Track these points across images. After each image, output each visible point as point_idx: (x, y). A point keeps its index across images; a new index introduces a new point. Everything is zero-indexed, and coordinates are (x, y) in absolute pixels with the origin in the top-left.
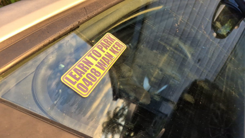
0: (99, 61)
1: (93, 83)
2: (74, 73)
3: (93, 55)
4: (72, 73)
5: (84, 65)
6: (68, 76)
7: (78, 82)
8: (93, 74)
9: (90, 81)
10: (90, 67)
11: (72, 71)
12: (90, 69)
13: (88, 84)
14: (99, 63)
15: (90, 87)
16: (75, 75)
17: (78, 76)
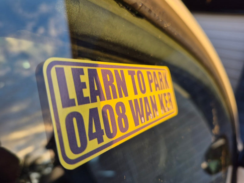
0: (138, 97)
1: (105, 137)
2: (85, 78)
3: (136, 77)
4: (83, 74)
5: (113, 81)
6: (68, 71)
7: (77, 108)
8: (116, 117)
9: (103, 127)
10: (121, 96)
11: (86, 69)
12: (119, 100)
13: (94, 131)
14: (136, 101)
15: (92, 145)
16: (84, 85)
17: (87, 93)
